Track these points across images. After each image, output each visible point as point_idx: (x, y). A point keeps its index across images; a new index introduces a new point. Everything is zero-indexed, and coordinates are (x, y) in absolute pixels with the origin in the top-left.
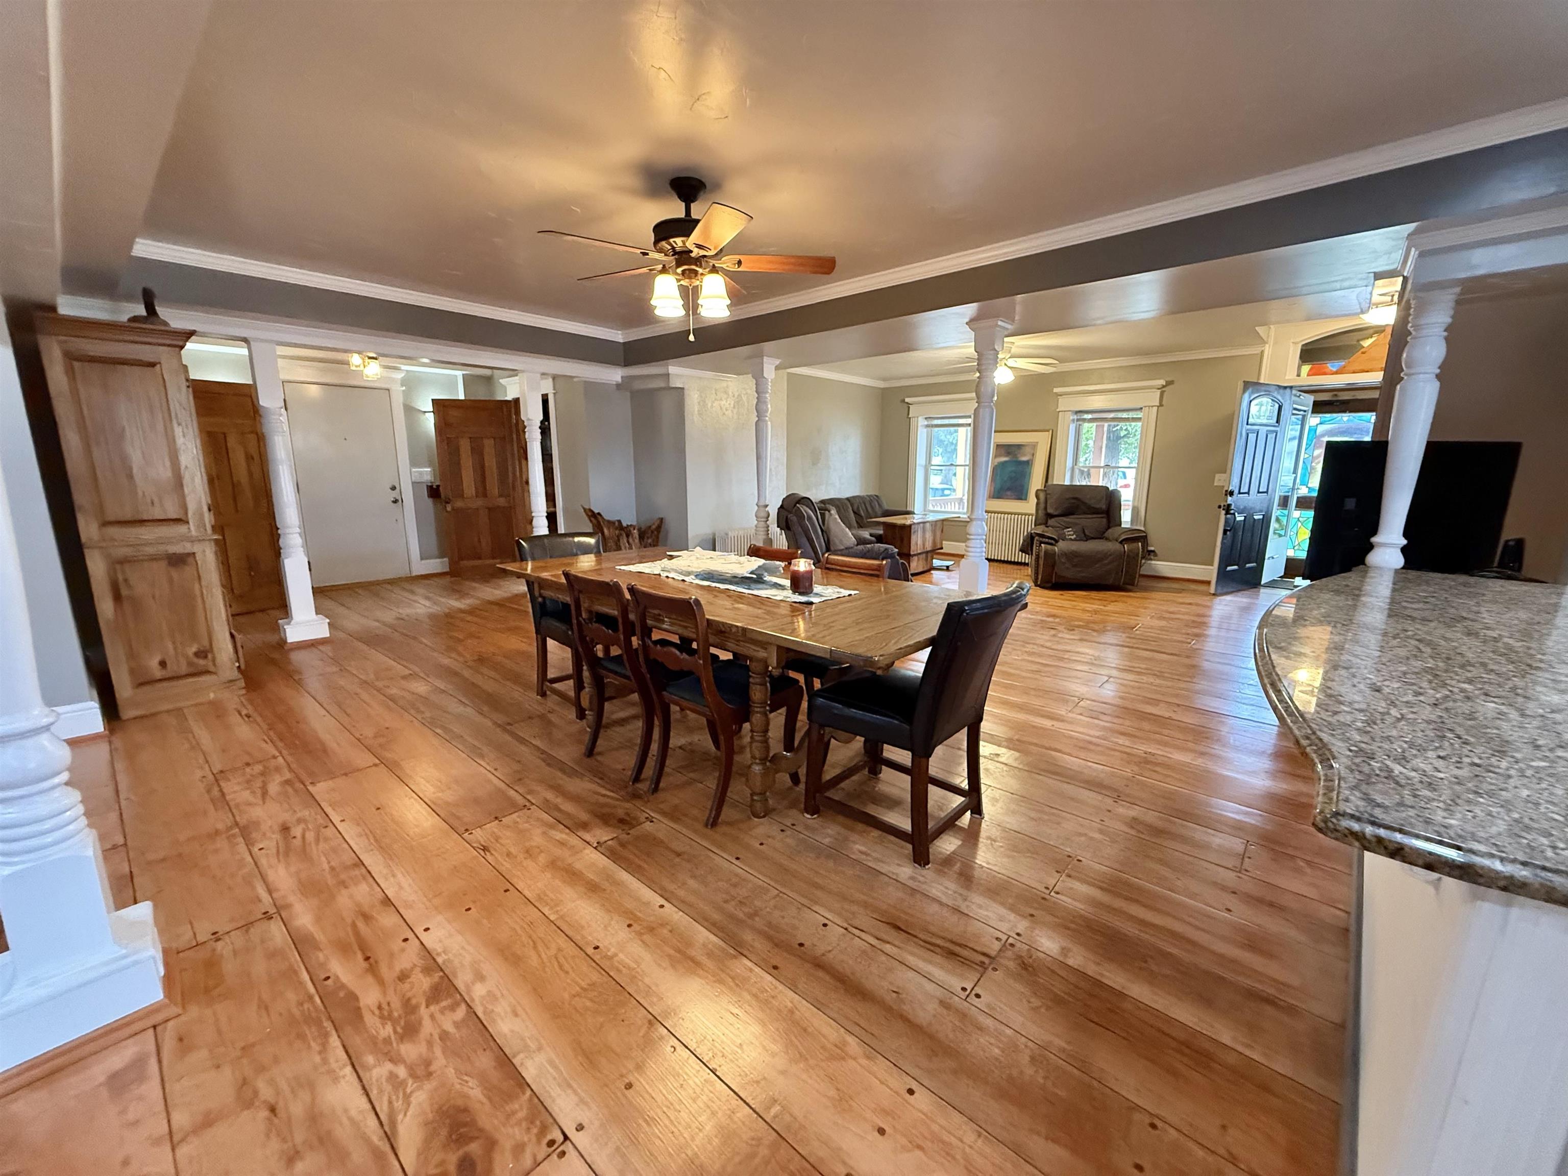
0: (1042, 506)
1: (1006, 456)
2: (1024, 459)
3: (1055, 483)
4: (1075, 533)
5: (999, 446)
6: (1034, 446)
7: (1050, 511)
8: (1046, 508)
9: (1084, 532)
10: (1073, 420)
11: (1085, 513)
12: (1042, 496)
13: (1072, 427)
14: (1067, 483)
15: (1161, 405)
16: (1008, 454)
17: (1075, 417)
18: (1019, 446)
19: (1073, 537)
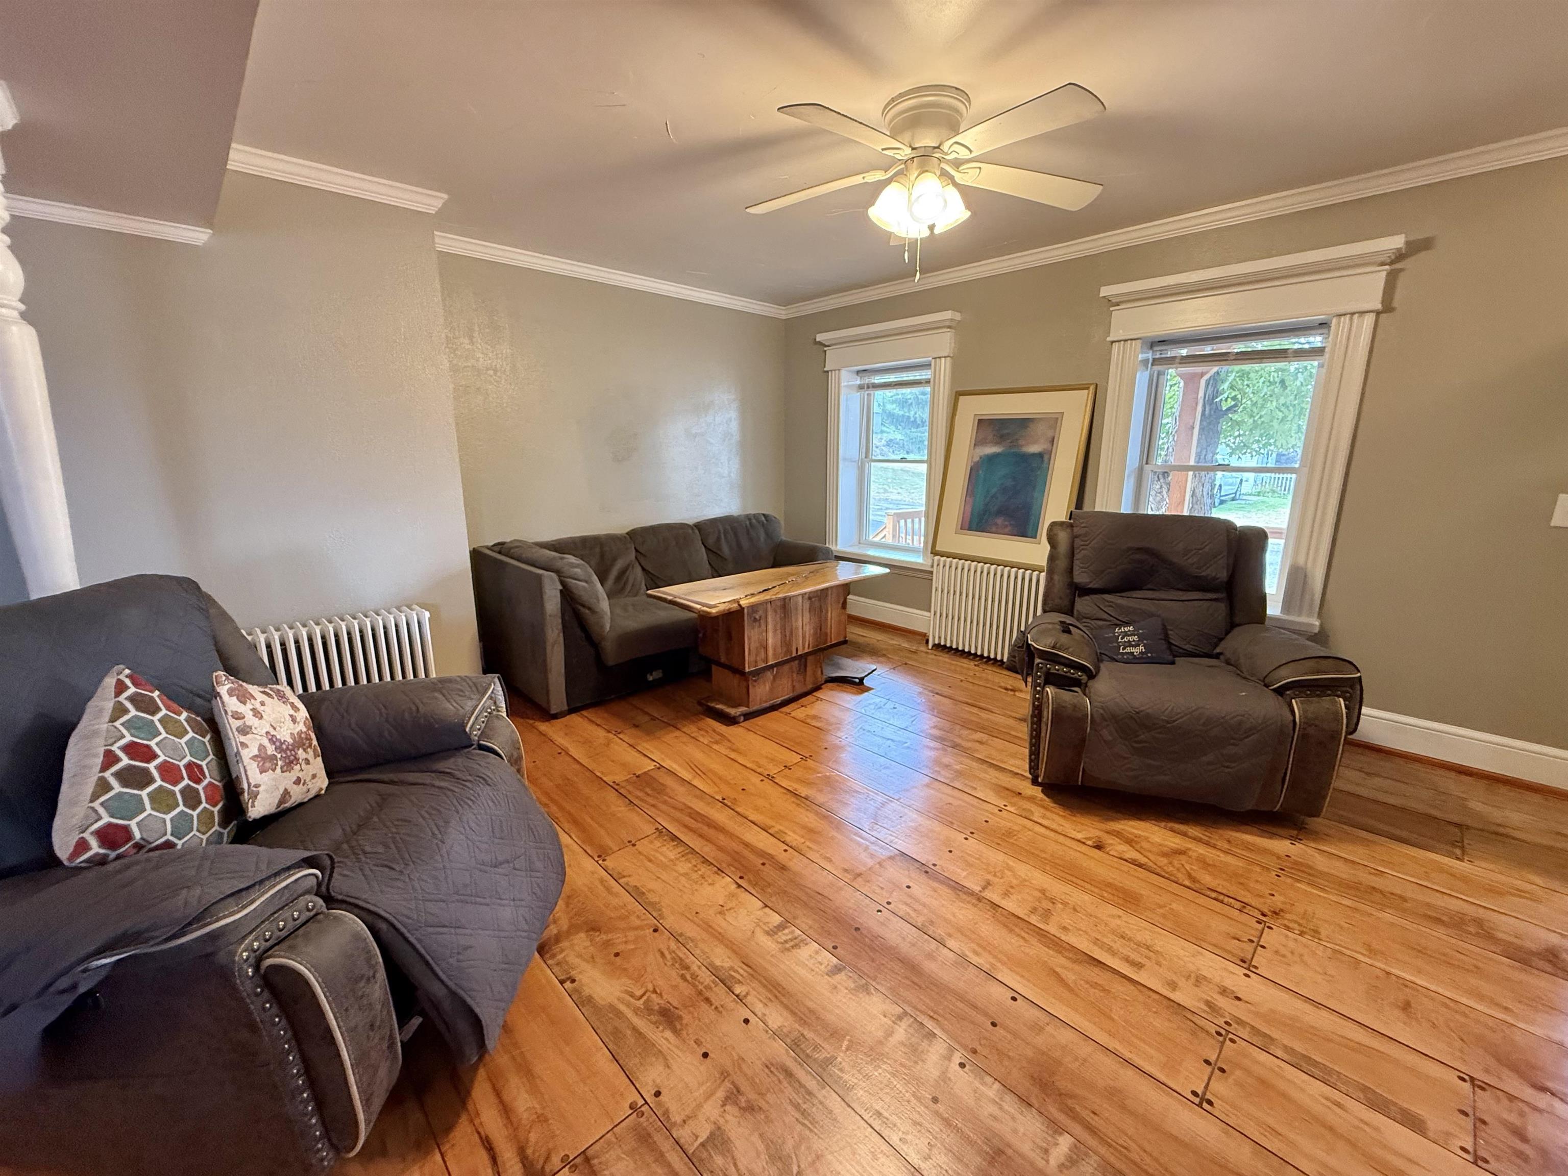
0: (1062, 564)
1: (997, 443)
2: (1034, 449)
3: (1098, 509)
4: (1141, 638)
5: (983, 423)
6: (1055, 421)
7: (1081, 577)
8: (1070, 571)
9: (1166, 638)
10: (1145, 362)
11: (1168, 586)
12: (1063, 537)
13: (1142, 378)
14: (1126, 508)
15: (1387, 306)
16: (1000, 438)
17: (1150, 355)
18: (1024, 423)
19: (1136, 651)
